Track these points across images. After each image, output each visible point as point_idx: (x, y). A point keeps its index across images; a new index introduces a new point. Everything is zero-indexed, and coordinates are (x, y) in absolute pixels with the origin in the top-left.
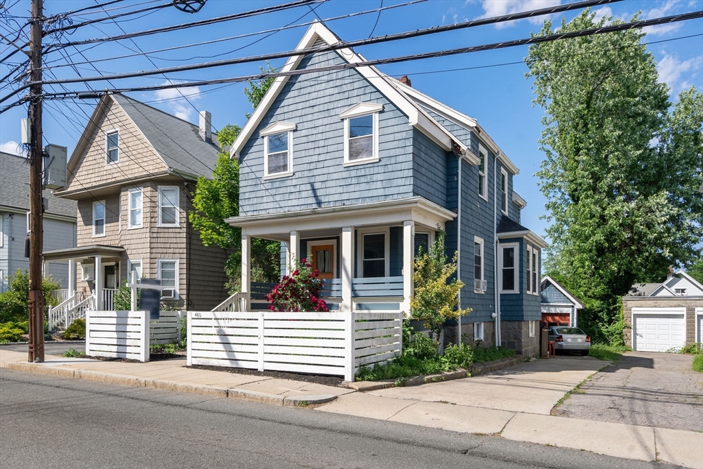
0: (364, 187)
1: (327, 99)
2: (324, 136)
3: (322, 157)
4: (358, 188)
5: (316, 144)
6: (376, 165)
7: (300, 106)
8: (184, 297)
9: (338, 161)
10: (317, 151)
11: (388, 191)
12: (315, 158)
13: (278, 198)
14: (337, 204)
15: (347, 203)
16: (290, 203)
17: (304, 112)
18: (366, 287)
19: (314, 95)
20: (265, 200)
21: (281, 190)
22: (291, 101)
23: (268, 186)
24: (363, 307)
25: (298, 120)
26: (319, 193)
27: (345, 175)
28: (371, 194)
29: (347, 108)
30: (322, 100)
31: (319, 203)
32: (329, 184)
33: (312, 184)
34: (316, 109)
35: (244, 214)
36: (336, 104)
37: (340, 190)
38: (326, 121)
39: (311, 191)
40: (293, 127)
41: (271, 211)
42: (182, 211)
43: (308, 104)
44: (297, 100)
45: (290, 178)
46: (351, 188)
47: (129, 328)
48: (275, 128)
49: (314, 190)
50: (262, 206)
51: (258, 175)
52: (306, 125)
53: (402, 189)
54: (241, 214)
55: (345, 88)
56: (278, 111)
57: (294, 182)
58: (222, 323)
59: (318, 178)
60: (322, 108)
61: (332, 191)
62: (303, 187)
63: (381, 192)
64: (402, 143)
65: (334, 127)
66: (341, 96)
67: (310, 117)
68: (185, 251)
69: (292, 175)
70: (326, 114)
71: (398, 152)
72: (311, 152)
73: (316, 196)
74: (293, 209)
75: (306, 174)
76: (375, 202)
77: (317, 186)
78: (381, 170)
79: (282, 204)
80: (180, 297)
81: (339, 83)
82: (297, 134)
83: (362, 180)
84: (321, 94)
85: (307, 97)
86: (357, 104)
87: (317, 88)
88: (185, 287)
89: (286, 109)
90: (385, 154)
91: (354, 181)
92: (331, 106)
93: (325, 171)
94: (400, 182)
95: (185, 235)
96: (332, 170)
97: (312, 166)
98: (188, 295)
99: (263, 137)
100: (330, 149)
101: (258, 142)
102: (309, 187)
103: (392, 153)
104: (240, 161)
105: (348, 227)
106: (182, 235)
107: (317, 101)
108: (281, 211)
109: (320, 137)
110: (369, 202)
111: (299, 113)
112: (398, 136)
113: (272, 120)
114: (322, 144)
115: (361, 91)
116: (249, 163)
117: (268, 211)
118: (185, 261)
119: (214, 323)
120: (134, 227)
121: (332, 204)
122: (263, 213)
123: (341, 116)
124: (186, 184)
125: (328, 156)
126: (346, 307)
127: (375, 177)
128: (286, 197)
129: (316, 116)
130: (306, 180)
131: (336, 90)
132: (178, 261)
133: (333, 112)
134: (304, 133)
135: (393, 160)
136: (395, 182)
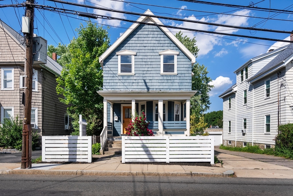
0: (170, 84)
1: (152, 45)
2: (151, 60)
3: (149, 69)
4: (167, 84)
5: (147, 63)
6: (175, 76)
7: (138, 45)
8: (41, 128)
9: (158, 72)
10: (147, 66)
11: (181, 87)
12: (146, 69)
13: (126, 84)
14: (157, 90)
15: (162, 90)
16: (133, 87)
17: (140, 48)
18: (169, 125)
19: (146, 42)
20: (118, 84)
21: (128, 81)
22: (133, 42)
23: (120, 78)
24: (168, 133)
25: (137, 51)
26: (148, 84)
27: (161, 78)
28: (173, 87)
29: (162, 51)
30: (150, 45)
31: (148, 89)
32: (153, 81)
33: (144, 80)
34: (146, 48)
35: (106, 90)
36: (157, 48)
37: (159, 84)
38: (151, 54)
39: (144, 83)
40: (135, 54)
41: (122, 90)
42: (39, 83)
43: (142, 45)
44: (137, 42)
45: (133, 76)
46: (164, 84)
47: (78, 145)
48: (124, 52)
49: (145, 83)
50: (117, 87)
51: (115, 72)
52: (141, 54)
53: (187, 87)
54: (104, 90)
55: (161, 42)
56: (126, 45)
57: (135, 78)
58: (144, 142)
59: (147, 78)
60: (149, 48)
61: (155, 84)
62: (140, 81)
63: (178, 87)
64: (187, 69)
65: (155, 57)
66: (160, 45)
67: (143, 51)
68: (41, 104)
69: (134, 75)
70: (152, 51)
71: (185, 72)
72: (144, 66)
73: (146, 86)
74: (134, 90)
75: (141, 75)
76: (175, 91)
77: (147, 81)
78: (178, 78)
79: (129, 87)
80: (38, 128)
81: (158, 39)
82: (137, 57)
83: (169, 81)
84: (149, 42)
85: (142, 42)
86: (167, 50)
87: (147, 39)
88: (41, 122)
89: (130, 45)
90: (180, 72)
91: (165, 81)
92: (154, 48)
93: (151, 75)
94: (186, 84)
95: (41, 96)
96: (154, 75)
97: (145, 72)
98: (43, 127)
99: (117, 55)
100: (154, 66)
101: (114, 57)
102: (143, 81)
103: (183, 72)
104: (104, 64)
105: (161, 100)
106: (39, 96)
107: (147, 45)
108: (128, 91)
109: (148, 60)
110: (172, 91)
111: (138, 48)
112: (185, 66)
113: (123, 48)
114: (149, 63)
115: (169, 45)
116: (109, 66)
117: (120, 90)
118: (41, 109)
119: (140, 142)
120: (5, 89)
121: (155, 90)
122: (118, 90)
123: (159, 53)
124: (42, 70)
125: (153, 69)
126: (160, 133)
127: (175, 81)
128: (131, 84)
129: (146, 51)
130: (141, 78)
131: (157, 42)
132: (37, 109)
133: (155, 51)
134: (140, 57)
135: (183, 75)
136: (184, 84)
